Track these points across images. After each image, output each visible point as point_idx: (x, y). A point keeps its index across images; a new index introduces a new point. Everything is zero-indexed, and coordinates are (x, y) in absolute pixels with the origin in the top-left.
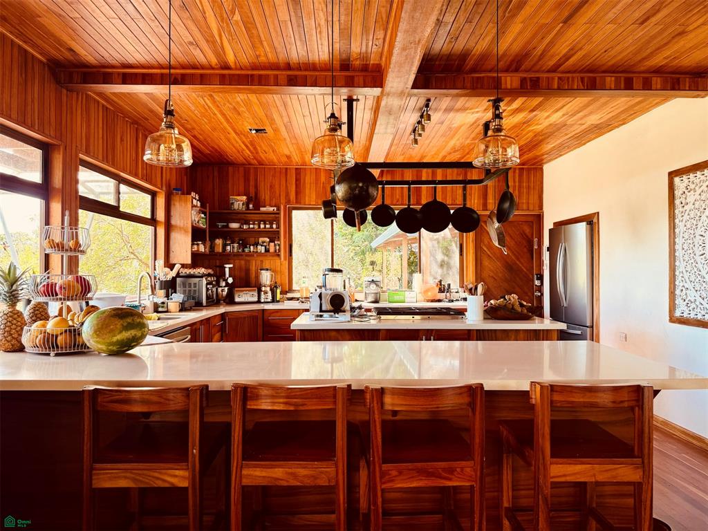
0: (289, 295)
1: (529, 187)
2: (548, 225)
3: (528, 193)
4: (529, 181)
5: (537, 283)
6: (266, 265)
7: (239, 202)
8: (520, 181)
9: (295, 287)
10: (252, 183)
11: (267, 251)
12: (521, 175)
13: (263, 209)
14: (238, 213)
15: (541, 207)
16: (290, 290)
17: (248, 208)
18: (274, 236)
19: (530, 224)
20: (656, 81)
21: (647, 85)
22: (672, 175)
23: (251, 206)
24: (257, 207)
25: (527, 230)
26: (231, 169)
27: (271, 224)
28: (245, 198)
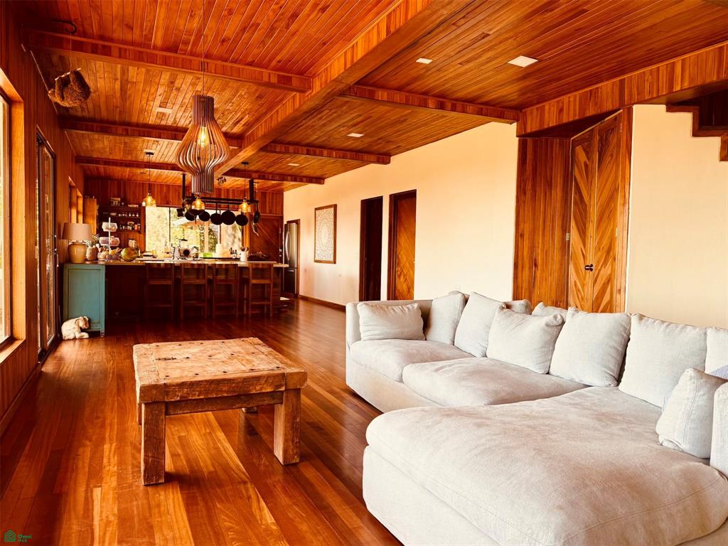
0: (145, 254)
1: (276, 203)
2: (285, 223)
3: (276, 206)
4: (276, 199)
5: (280, 250)
6: (131, 236)
7: (116, 201)
8: (272, 199)
9: (147, 250)
10: (122, 191)
11: (133, 229)
12: (272, 196)
13: (129, 206)
14: (116, 207)
15: (282, 213)
16: (145, 251)
17: (121, 204)
18: (137, 221)
19: (277, 221)
20: (305, 179)
21: (301, 181)
22: (316, 209)
23: (123, 204)
24: (126, 205)
25: (276, 224)
26: (109, 181)
27: (136, 214)
28: (119, 199)
